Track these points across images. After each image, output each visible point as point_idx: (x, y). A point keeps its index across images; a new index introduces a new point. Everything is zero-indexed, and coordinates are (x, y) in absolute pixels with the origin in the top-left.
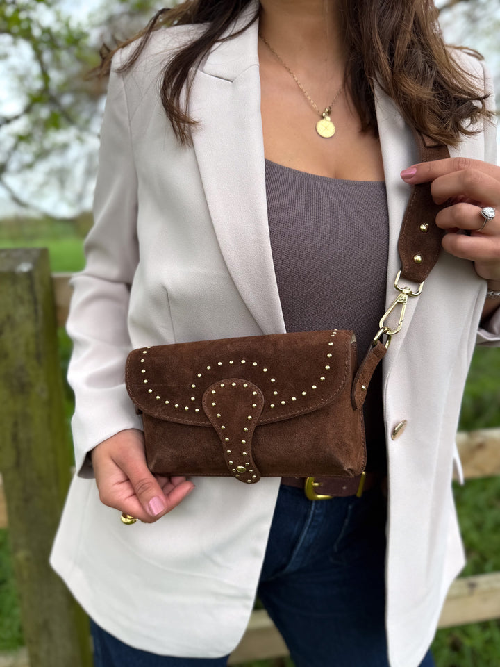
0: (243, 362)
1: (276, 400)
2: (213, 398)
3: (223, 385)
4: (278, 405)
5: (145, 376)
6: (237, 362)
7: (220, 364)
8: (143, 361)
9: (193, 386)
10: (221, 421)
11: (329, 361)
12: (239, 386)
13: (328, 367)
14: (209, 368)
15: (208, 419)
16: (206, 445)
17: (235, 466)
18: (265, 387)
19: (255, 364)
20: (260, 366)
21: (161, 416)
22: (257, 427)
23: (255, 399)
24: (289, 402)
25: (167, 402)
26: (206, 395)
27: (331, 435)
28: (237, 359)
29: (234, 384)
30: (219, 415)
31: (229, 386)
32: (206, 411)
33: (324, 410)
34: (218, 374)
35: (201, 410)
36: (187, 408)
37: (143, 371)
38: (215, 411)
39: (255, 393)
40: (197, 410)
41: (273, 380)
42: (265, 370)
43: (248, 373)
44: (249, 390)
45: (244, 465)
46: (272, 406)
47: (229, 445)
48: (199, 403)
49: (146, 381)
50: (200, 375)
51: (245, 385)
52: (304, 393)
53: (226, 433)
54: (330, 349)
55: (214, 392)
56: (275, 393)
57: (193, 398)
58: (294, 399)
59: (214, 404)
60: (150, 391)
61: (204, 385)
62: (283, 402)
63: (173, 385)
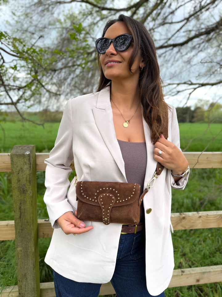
0: (111, 189)
1: (119, 200)
2: (101, 198)
3: (104, 195)
4: (119, 202)
5: (82, 190)
6: (109, 189)
7: (104, 189)
8: (81, 185)
9: (96, 194)
10: (103, 205)
11: (134, 191)
13: (133, 193)
14: (101, 189)
15: (99, 204)
16: (97, 211)
17: (104, 218)
18: (116, 197)
19: (114, 190)
20: (115, 191)
21: (85, 202)
22: (113, 207)
23: (113, 199)
24: (122, 201)
25: (88, 198)
26: (99, 197)
27: (132, 212)
29: (108, 195)
30: (102, 203)
31: (106, 195)
32: (99, 201)
33: (131, 205)
34: (103, 192)
35: (97, 201)
36: (93, 200)
37: (81, 188)
39: (113, 198)
41: (118, 195)
42: (117, 192)
43: (111, 192)
44: (112, 197)
45: (107, 218)
46: (118, 202)
47: (104, 212)
48: (97, 199)
50: (98, 191)
51: (111, 195)
52: (127, 199)
53: (103, 208)
54: (134, 188)
55: (101, 196)
56: (119, 198)
57: (95, 198)
58: (124, 200)
59: (101, 200)
60: (83, 194)
61: (99, 194)
62: (121, 201)
63: (90, 193)
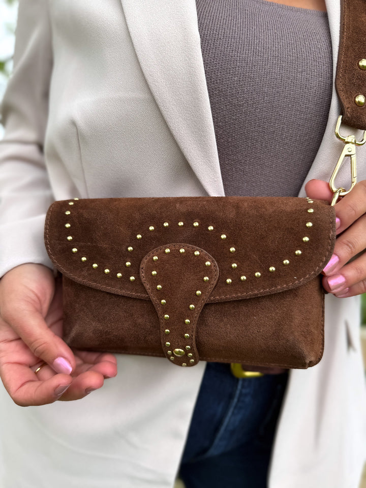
0: (196, 224)
1: (235, 274)
2: (153, 265)
3: (168, 251)
4: (237, 281)
5: (69, 232)
6: (188, 224)
7: (166, 224)
8: (68, 213)
9: (130, 248)
10: (161, 294)
11: (308, 232)
12: (189, 254)
13: (306, 239)
14: (151, 228)
15: (145, 291)
16: (140, 321)
17: (172, 348)
18: (221, 256)
19: (211, 228)
20: (218, 231)
21: (86, 282)
22: (207, 305)
23: (208, 271)
24: (251, 278)
25: (95, 265)
26: (145, 261)
27: (297, 321)
28: (189, 220)
29: (182, 250)
30: (159, 286)
31: (175, 253)
32: (143, 279)
33: (292, 292)
34: (163, 237)
35: (138, 278)
36: (119, 275)
37: (68, 225)
38: (154, 281)
39: (208, 263)
40: (132, 278)
41: (232, 249)
42: (224, 236)
43: (200, 238)
44: (201, 260)
45: (184, 348)
46: (229, 281)
47: (168, 323)
48: (135, 270)
49: (70, 238)
50: (139, 236)
51: (197, 253)
52: (272, 269)
53: (165, 310)
54: (310, 217)
55: (155, 258)
56: (234, 265)
57: (128, 264)
58: (258, 274)
59: (154, 273)
60: (75, 250)
61: (143, 248)
62: (243, 278)
63: (104, 245)
